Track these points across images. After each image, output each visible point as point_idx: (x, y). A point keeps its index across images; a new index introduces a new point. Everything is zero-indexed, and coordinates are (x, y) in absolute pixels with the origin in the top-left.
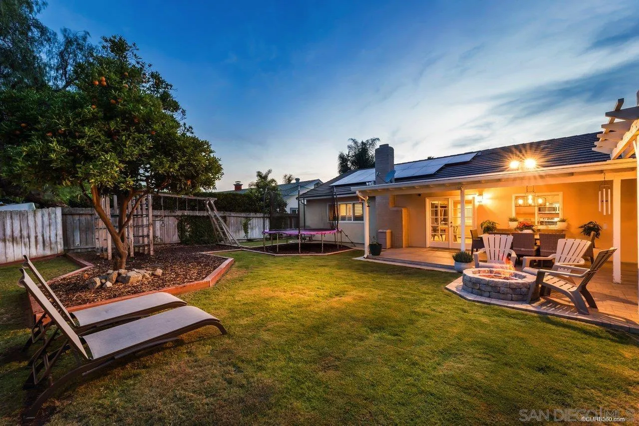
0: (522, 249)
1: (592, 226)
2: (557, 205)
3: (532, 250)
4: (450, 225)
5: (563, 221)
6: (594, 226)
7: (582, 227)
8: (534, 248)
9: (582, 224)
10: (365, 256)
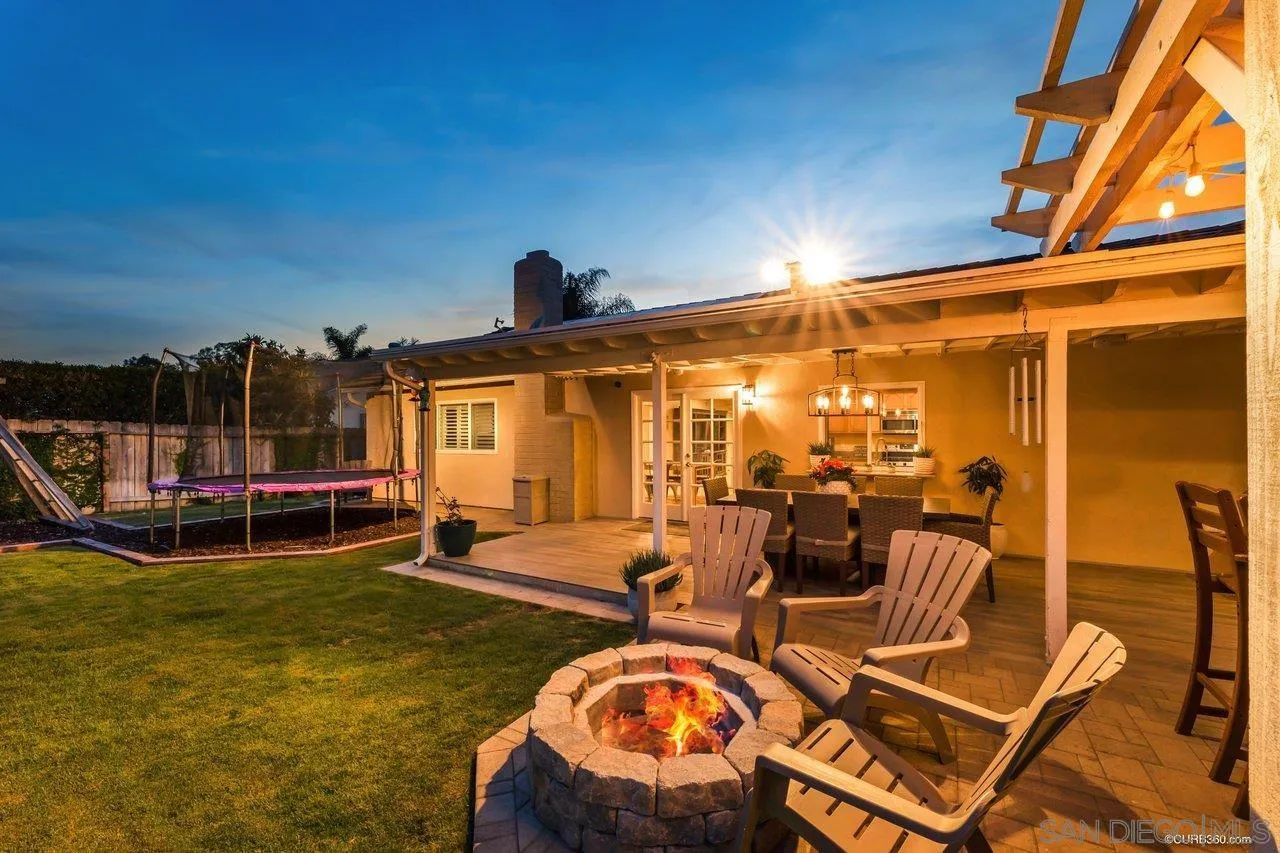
0: (818, 542)
1: (985, 467)
2: (916, 416)
3: (841, 543)
4: (685, 462)
5: (925, 454)
6: (990, 468)
7: (964, 471)
8: (846, 539)
9: (965, 463)
10: (421, 560)
